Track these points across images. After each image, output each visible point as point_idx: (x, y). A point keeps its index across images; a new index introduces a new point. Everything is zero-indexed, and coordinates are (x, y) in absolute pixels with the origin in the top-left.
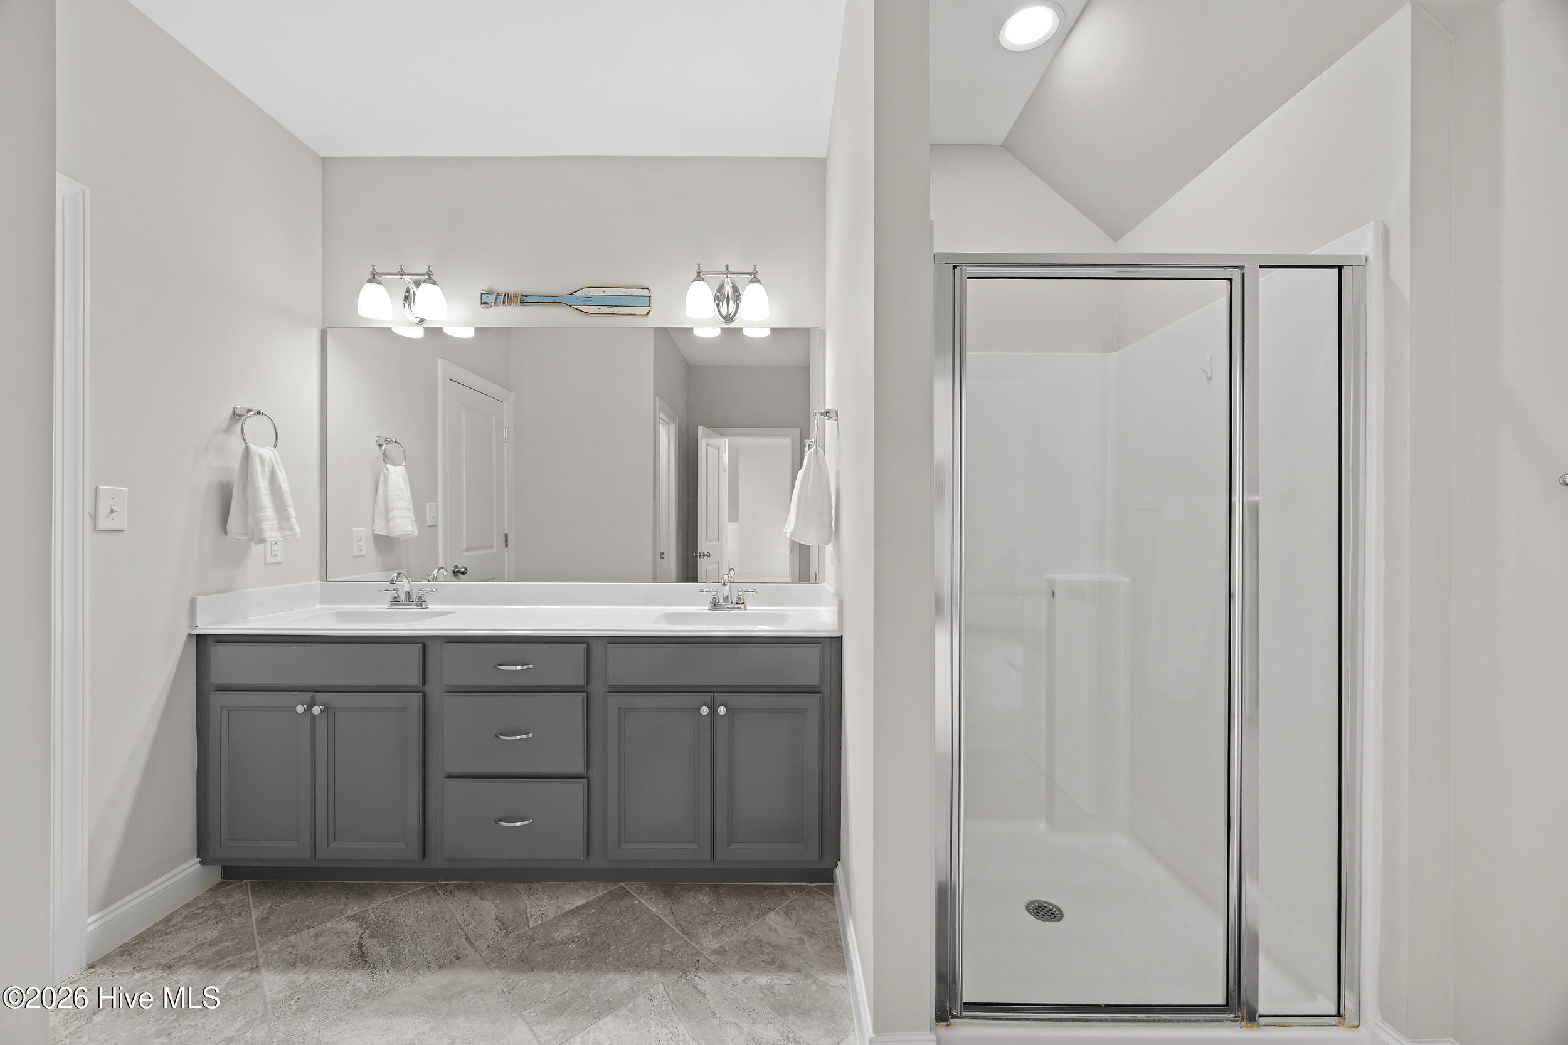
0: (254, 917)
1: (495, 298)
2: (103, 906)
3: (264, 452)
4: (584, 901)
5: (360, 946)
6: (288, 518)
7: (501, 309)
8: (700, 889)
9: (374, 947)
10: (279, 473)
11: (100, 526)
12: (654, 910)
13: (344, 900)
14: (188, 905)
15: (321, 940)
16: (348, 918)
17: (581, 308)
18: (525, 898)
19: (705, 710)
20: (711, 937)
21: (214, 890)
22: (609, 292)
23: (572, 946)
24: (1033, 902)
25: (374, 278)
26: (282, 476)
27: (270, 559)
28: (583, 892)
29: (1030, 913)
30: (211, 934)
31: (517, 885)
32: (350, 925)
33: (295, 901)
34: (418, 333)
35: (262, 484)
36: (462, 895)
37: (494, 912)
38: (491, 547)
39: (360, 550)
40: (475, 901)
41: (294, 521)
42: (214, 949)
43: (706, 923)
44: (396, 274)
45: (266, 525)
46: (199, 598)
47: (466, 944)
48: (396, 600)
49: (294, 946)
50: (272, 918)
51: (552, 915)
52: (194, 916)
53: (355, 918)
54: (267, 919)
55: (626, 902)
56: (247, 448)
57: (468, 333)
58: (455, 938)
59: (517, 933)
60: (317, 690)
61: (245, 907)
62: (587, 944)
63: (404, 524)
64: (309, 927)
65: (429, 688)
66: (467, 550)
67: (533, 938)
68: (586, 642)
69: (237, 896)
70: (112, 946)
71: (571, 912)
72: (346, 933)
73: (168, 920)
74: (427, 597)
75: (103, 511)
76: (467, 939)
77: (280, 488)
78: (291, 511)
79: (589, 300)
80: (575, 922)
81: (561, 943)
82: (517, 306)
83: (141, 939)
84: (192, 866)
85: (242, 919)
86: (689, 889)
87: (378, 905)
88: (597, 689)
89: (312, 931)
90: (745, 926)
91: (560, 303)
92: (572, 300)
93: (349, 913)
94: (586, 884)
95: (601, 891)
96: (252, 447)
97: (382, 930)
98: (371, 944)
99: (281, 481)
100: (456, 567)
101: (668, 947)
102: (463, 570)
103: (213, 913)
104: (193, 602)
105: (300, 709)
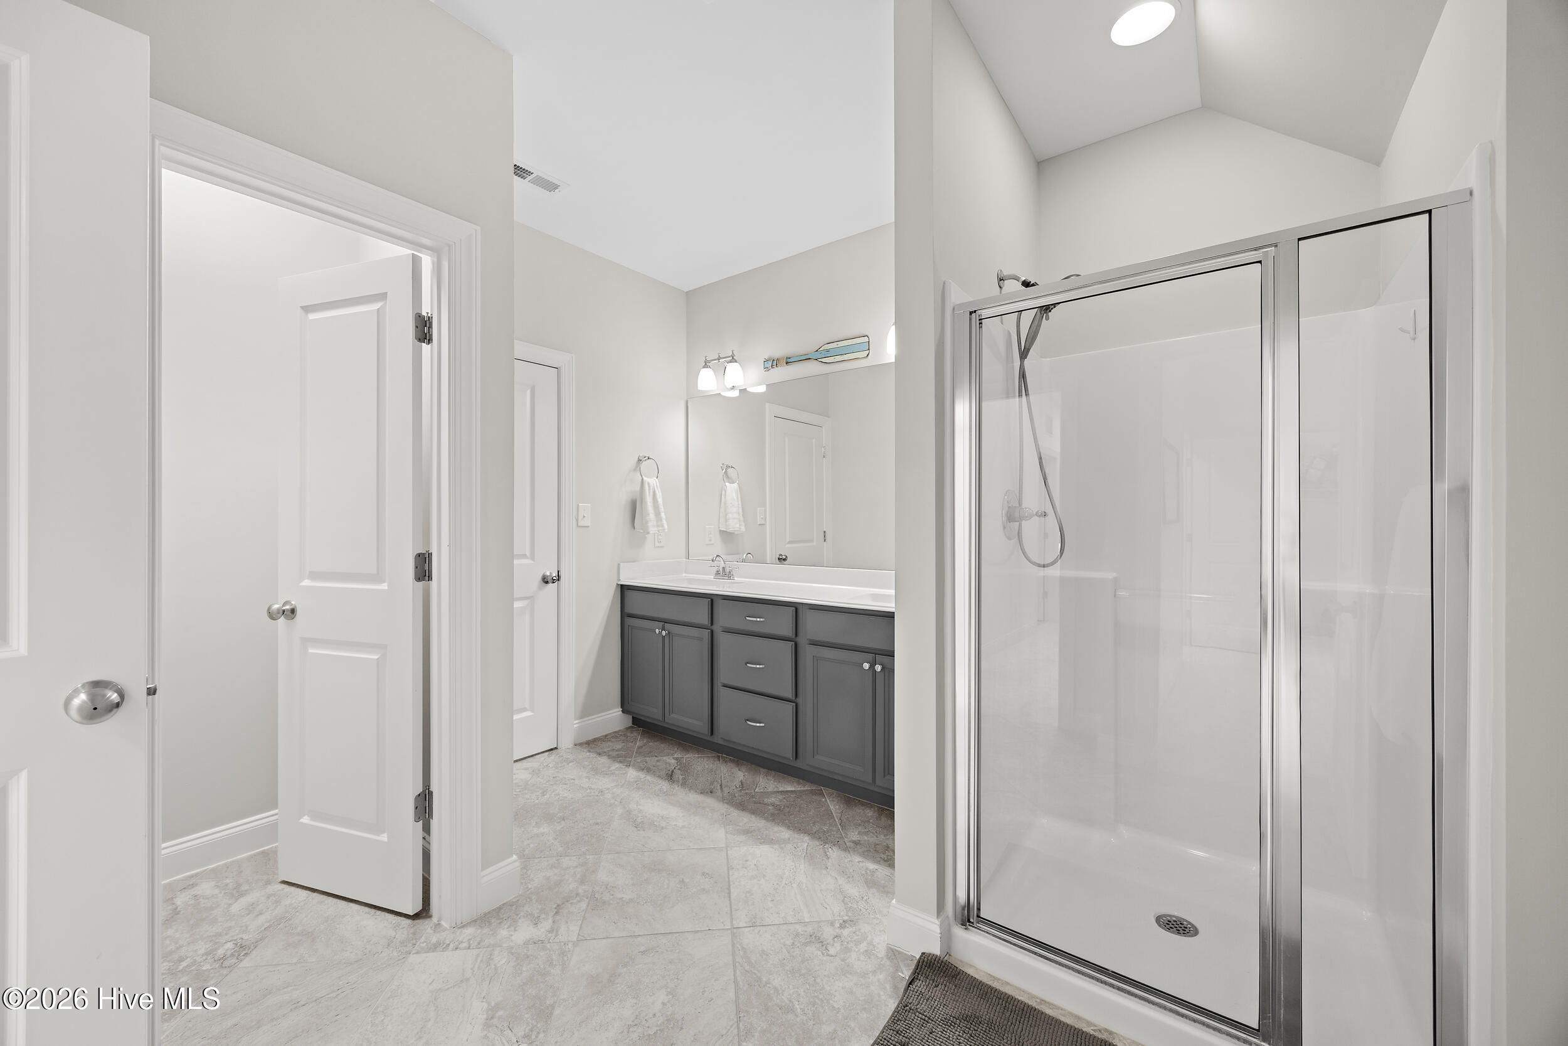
0: (638, 744)
1: (774, 363)
2: (581, 718)
3: (651, 481)
4: (793, 789)
5: (673, 771)
6: (661, 520)
7: (776, 370)
8: (871, 807)
9: (678, 775)
10: (657, 492)
11: (579, 524)
12: (832, 807)
13: (676, 749)
14: (616, 732)
15: (658, 763)
16: (673, 758)
17: (823, 360)
18: (762, 776)
19: (866, 666)
20: (856, 833)
21: (627, 729)
22: (841, 344)
23: (771, 808)
24: (1165, 916)
25: (706, 366)
26: (659, 494)
27: (657, 544)
28: (795, 784)
29: (1160, 926)
30: (619, 746)
31: (761, 769)
32: (673, 761)
33: (656, 744)
34: (735, 394)
35: (649, 500)
36: (731, 765)
37: (742, 778)
38: (812, 541)
39: (710, 540)
40: (735, 770)
41: (664, 522)
42: (617, 753)
43: (860, 825)
44: (715, 360)
45: (650, 524)
46: (621, 564)
47: (719, 787)
48: (718, 573)
49: (646, 762)
50: (644, 747)
51: (770, 790)
52: (616, 737)
53: (676, 759)
54: (642, 747)
55: (817, 798)
56: (643, 479)
57: (762, 389)
58: (715, 783)
59: (747, 791)
60: (666, 621)
61: (636, 739)
62: (780, 810)
63: (735, 524)
64: (656, 756)
65: (714, 627)
66: (790, 542)
67: (753, 797)
68: (796, 608)
69: (635, 734)
70: (584, 740)
71: (782, 792)
72: (670, 764)
73: (606, 736)
74: (734, 572)
75: (580, 517)
76: (721, 785)
77: (658, 502)
78: (663, 515)
79: (828, 353)
80: (781, 797)
81: (765, 804)
82: (784, 366)
83: (595, 740)
84: (617, 712)
85: (632, 744)
86: (863, 804)
87: (690, 757)
88: (802, 640)
89: (657, 758)
90: (885, 836)
91: (810, 359)
92: (818, 355)
93: (675, 756)
94: (801, 781)
95: (808, 787)
96: (645, 478)
97: (685, 768)
98: (677, 773)
99: (658, 497)
100: (781, 555)
101: (825, 828)
102: (784, 557)
103: (624, 738)
104: (619, 565)
105: (657, 631)
